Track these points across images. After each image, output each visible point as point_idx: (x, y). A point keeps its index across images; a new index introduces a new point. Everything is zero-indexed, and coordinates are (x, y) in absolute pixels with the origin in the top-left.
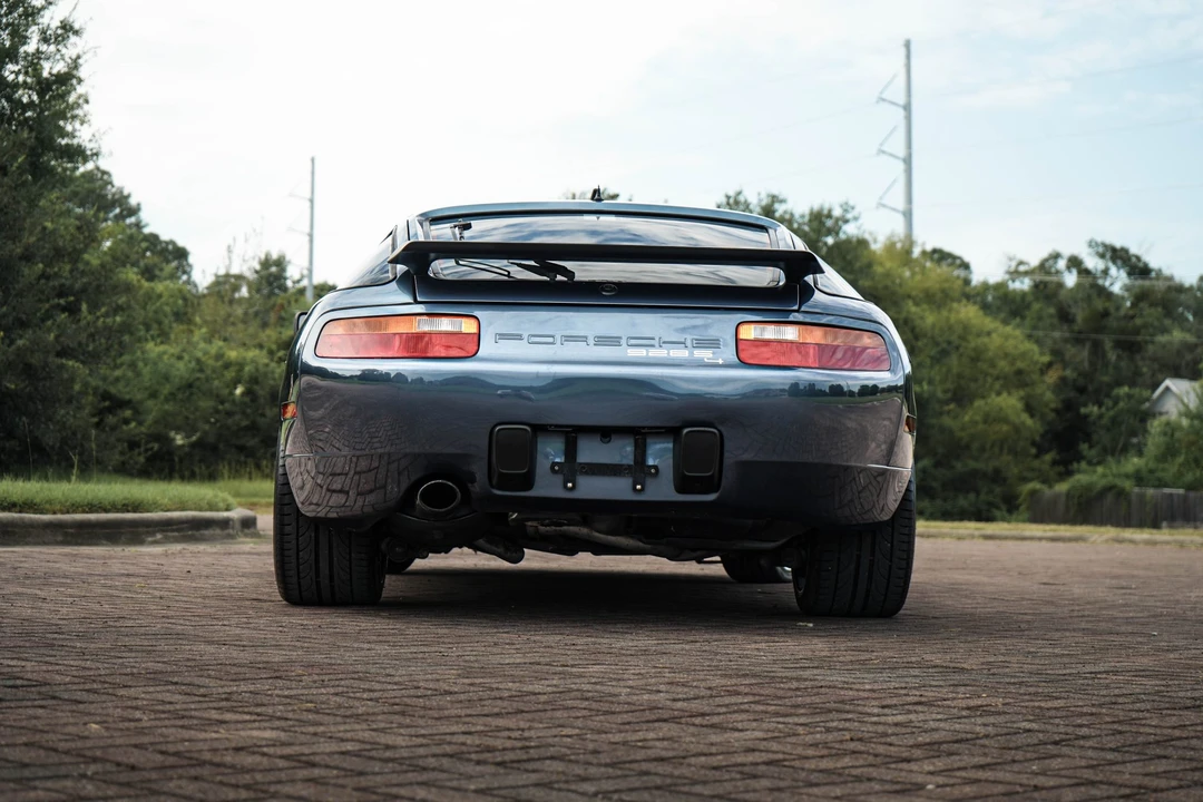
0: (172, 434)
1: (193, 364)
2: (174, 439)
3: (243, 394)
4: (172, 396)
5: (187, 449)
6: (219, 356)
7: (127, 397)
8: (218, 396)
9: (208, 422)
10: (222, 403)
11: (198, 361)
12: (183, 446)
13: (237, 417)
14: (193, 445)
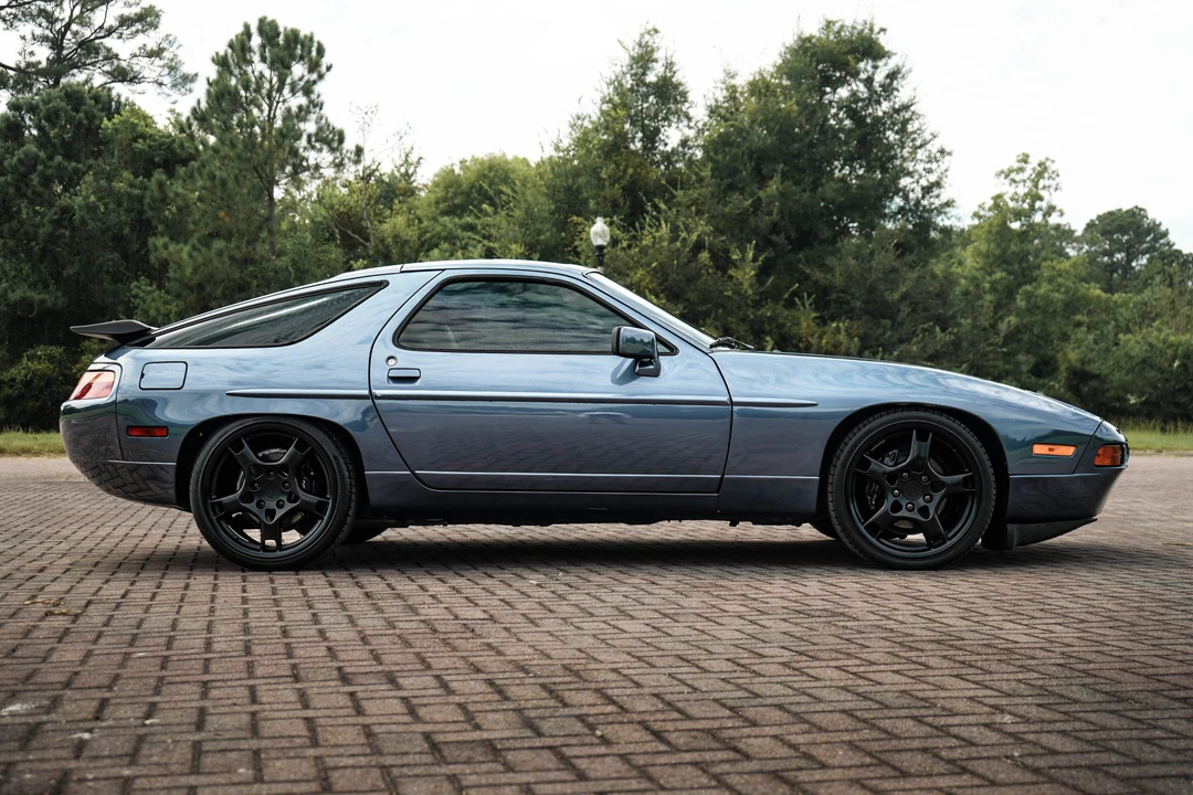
0: (1129, 396)
1: (1146, 347)
2: (1129, 400)
3: (1179, 366)
4: (1131, 370)
5: (1138, 406)
6: (1165, 341)
7: (1098, 372)
8: (1160, 368)
9: (1155, 387)
10: (1162, 373)
11: (1150, 345)
12: (1136, 403)
13: (1173, 383)
14: (1143, 403)
